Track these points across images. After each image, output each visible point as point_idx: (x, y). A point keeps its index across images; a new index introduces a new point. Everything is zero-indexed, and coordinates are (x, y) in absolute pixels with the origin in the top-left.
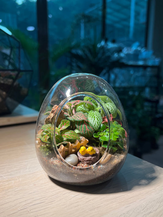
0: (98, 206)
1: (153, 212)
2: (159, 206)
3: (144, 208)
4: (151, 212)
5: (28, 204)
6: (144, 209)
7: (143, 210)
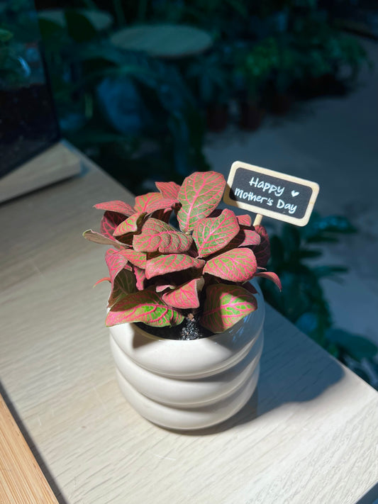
0: (207, 482)
1: (300, 492)
2: (311, 474)
3: (285, 481)
4: (296, 493)
5: (82, 489)
6: (286, 483)
7: (283, 488)
